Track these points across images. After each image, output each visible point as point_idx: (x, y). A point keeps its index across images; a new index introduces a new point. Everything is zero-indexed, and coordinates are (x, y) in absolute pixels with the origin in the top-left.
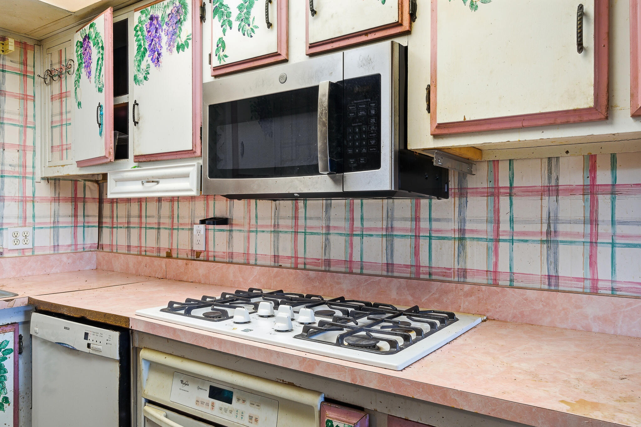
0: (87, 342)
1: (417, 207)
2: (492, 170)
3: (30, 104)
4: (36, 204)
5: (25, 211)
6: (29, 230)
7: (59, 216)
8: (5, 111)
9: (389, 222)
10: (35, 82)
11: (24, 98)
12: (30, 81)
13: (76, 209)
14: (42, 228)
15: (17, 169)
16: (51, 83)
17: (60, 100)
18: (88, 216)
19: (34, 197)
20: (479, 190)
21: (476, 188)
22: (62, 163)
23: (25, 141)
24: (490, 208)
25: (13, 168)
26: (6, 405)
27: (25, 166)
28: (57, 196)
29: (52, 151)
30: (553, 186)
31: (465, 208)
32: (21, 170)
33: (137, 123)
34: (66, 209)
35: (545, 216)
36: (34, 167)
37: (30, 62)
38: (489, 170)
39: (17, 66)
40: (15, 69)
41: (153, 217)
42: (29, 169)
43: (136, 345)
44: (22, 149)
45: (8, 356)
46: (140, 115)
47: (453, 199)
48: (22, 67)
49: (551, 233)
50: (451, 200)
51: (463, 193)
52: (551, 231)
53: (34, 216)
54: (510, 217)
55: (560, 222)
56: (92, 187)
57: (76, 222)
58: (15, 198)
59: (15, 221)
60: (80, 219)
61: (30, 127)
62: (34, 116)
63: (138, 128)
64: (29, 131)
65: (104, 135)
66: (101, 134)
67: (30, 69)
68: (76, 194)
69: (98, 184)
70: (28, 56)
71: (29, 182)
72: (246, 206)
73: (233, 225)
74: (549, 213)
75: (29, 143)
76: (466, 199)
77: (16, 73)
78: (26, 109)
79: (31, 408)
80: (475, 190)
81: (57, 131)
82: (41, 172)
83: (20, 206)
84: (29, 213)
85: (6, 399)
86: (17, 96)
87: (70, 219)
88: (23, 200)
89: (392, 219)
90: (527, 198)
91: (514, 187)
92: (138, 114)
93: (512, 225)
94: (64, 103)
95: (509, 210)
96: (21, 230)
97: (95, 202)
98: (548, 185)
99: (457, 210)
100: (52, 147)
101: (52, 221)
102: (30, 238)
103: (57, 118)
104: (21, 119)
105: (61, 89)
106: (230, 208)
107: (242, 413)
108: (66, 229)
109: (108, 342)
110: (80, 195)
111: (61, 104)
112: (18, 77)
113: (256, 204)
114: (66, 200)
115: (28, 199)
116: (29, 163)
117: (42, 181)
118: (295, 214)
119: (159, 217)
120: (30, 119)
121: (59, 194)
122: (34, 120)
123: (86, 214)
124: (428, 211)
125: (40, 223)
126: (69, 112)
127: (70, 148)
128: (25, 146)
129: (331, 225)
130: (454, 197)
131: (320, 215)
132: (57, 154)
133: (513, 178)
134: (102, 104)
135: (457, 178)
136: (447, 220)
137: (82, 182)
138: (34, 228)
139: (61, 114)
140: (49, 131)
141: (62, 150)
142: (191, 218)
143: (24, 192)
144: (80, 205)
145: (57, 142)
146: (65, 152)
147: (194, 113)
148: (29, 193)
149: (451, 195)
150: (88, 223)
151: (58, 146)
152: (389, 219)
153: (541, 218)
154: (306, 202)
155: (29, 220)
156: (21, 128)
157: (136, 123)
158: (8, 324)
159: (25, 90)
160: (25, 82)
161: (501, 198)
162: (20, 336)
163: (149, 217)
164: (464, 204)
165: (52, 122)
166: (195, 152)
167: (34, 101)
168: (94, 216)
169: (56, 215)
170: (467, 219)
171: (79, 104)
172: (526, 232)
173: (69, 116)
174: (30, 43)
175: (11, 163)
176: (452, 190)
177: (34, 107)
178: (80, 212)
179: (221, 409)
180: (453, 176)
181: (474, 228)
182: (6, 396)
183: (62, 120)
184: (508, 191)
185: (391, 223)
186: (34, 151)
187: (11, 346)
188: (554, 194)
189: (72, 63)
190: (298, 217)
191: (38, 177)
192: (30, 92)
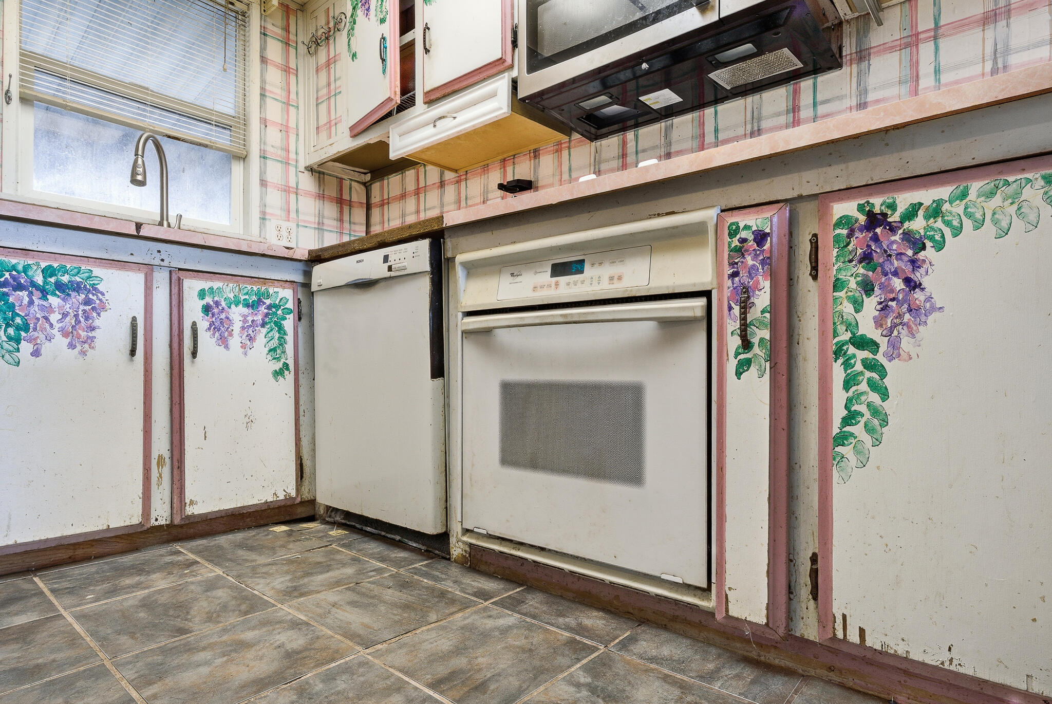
0: (387, 265)
1: (795, 95)
2: (907, 13)
3: (293, 78)
4: (299, 197)
5: (288, 203)
6: (293, 225)
7: (323, 217)
8: (267, 82)
9: (756, 125)
10: (298, 53)
11: (287, 70)
12: (292, 51)
13: (341, 212)
14: (306, 227)
15: (279, 152)
16: (316, 52)
17: (327, 68)
18: (354, 224)
19: (297, 189)
20: (887, 45)
21: (884, 44)
22: (331, 141)
23: (288, 121)
24: (904, 64)
25: (276, 150)
26: (286, 372)
27: (288, 151)
28: (321, 193)
29: (318, 133)
30: (1001, 8)
31: (867, 75)
32: (284, 154)
33: (429, 51)
34: (330, 210)
35: (989, 49)
36: (297, 153)
37: (292, 29)
38: (903, 14)
39: (279, 31)
40: (276, 34)
41: (434, 208)
42: (292, 156)
43: (449, 255)
44: (285, 129)
45: (287, 316)
46: (432, 42)
47: (849, 68)
48: (284, 33)
49: (998, 70)
50: (846, 69)
51: (862, 55)
52: (998, 68)
53: (297, 211)
54: (935, 67)
55: (1012, 52)
56: (358, 188)
57: (342, 228)
58: (278, 185)
59: (278, 212)
60: (346, 225)
61: (293, 106)
62: (297, 93)
63: (430, 57)
64: (292, 110)
65: (389, 73)
66: (384, 72)
67: (292, 37)
68: (341, 195)
69: (366, 187)
70: (291, 21)
71: (292, 170)
72: (556, 161)
73: (539, 188)
74: (996, 45)
75: (292, 124)
76: (869, 63)
77: (279, 40)
78: (288, 84)
79: (314, 380)
80: (882, 47)
81: (323, 108)
82: (305, 160)
83: (283, 195)
84: (293, 207)
85: (286, 366)
86: (279, 67)
87: (335, 223)
88: (286, 190)
89: (759, 119)
90: (962, 34)
91: (941, 27)
92: (430, 40)
93: (938, 77)
94: (332, 71)
95: (933, 59)
96: (284, 225)
97: (362, 207)
98: (994, 8)
99: (854, 80)
100: (318, 128)
101: (317, 221)
102: (293, 235)
103: (324, 92)
104: (284, 94)
105: (329, 55)
106: (534, 168)
107: (599, 277)
108: (331, 234)
109: (414, 255)
110: (346, 196)
111: (329, 74)
112: (280, 44)
113: (570, 154)
114: (331, 199)
115: (291, 189)
116: (292, 148)
117: (306, 172)
118: (623, 150)
119: (442, 206)
120: (293, 96)
121: (323, 191)
122: (298, 98)
123: (352, 220)
124: (812, 93)
125: (305, 221)
126: (339, 78)
127: (340, 121)
128: (287, 127)
129: (672, 151)
130: (851, 65)
131: (658, 143)
132: (324, 134)
133: (939, 15)
134: (386, 35)
135: (854, 40)
136: (840, 98)
137: (348, 182)
138: (298, 225)
139: (329, 85)
140: (313, 111)
141: (330, 127)
142: (484, 196)
143: (288, 182)
144: (346, 209)
145: (323, 120)
146: (333, 129)
147: (503, 12)
148: (292, 183)
149: (846, 64)
150: (355, 231)
151: (325, 125)
152: (754, 120)
153: (983, 54)
154: (638, 133)
155: (293, 215)
156: (284, 105)
157: (427, 51)
158: (287, 281)
159: (288, 61)
160: (288, 52)
161: (922, 46)
162: (299, 299)
163: (430, 209)
164: (865, 71)
165: (317, 99)
166: (505, 61)
167: (297, 76)
168: (361, 224)
169: (320, 215)
170: (869, 88)
171: (354, 56)
172: (958, 80)
173: (338, 83)
174: (293, 6)
175: (273, 145)
176: (848, 57)
177: (297, 83)
178: (346, 217)
179: (568, 284)
180: (849, 38)
181: (881, 97)
182: (287, 362)
183: (329, 92)
184: (932, 34)
185: (758, 125)
186: (297, 135)
187: (290, 305)
188: (1003, 17)
189: (343, 17)
190: (626, 154)
191: (302, 165)
192: (292, 65)
